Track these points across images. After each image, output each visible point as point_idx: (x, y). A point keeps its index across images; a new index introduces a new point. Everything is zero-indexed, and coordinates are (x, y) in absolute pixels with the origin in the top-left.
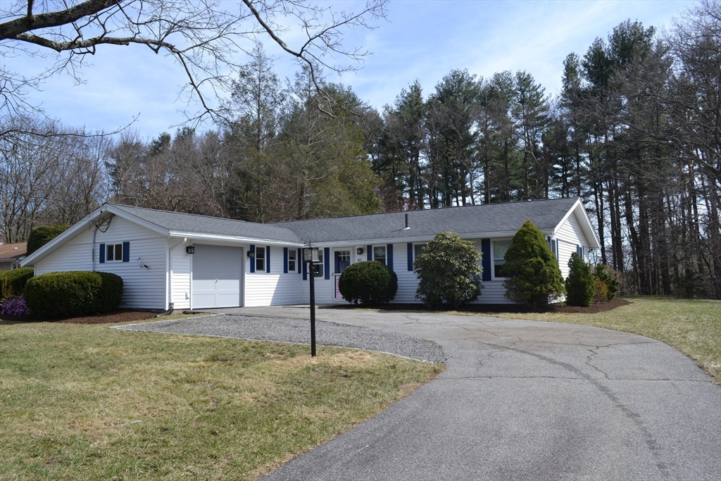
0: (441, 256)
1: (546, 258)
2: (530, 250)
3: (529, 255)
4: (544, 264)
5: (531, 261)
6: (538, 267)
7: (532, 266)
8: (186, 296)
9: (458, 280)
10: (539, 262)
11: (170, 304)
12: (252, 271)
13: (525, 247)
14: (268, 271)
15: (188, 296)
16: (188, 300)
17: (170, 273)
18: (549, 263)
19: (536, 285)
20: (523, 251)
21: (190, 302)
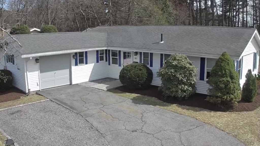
0: (171, 72)
1: (232, 78)
2: (224, 72)
3: (222, 76)
4: (231, 82)
5: (223, 80)
6: (227, 84)
7: (224, 84)
8: (37, 84)
9: (180, 87)
10: (228, 81)
11: (29, 90)
12: (76, 64)
13: (221, 70)
14: (86, 63)
15: (38, 84)
16: (39, 86)
17: (27, 73)
18: (234, 81)
19: (224, 95)
20: (220, 73)
21: (40, 87)
